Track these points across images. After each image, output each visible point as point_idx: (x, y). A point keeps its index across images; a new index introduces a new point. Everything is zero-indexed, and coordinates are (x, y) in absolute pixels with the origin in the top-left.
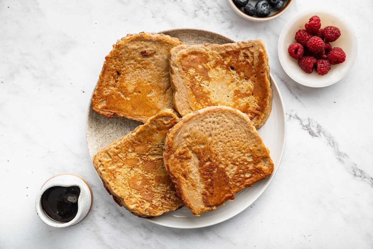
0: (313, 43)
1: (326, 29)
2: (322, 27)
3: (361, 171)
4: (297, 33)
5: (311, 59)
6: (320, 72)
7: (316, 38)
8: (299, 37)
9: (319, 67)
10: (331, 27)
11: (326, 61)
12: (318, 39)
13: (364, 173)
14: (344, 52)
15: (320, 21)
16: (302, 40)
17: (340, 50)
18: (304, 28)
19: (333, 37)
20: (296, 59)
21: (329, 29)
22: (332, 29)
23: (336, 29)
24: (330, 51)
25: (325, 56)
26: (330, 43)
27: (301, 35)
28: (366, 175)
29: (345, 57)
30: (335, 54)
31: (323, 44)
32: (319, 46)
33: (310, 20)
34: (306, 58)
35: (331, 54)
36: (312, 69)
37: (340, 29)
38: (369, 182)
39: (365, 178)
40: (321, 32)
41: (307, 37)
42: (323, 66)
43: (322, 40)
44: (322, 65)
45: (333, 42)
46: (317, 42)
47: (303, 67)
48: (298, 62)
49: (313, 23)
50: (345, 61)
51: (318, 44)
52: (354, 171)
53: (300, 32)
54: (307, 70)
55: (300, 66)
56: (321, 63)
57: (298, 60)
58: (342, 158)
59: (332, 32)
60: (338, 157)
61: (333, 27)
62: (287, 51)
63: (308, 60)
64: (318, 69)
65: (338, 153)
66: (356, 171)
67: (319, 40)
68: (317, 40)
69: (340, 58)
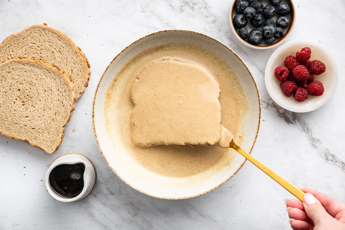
0: (299, 71)
1: (314, 62)
2: (311, 59)
3: (333, 156)
4: (287, 57)
5: (292, 85)
6: (297, 98)
7: (303, 67)
8: (288, 62)
9: (298, 94)
10: (319, 62)
11: (305, 91)
12: (305, 68)
13: (335, 158)
14: (324, 87)
15: (311, 53)
16: (289, 65)
17: (321, 85)
18: (295, 56)
19: (318, 71)
20: (280, 80)
21: (316, 62)
22: (319, 63)
23: (323, 64)
24: (311, 83)
25: (306, 86)
26: (314, 75)
27: (290, 60)
28: (337, 159)
29: (323, 91)
30: (315, 86)
31: (307, 74)
32: (303, 74)
33: (302, 49)
34: (288, 82)
35: (312, 86)
36: (291, 94)
37: (326, 66)
38: (340, 166)
39: (336, 162)
40: (308, 63)
41: (295, 64)
42: (301, 94)
43: (307, 71)
44: (301, 92)
45: (317, 75)
46: (302, 71)
47: (283, 90)
48: (281, 84)
49: (303, 53)
50: (322, 95)
51: (303, 73)
52: (326, 155)
53: (291, 57)
54: (286, 93)
55: (281, 88)
56: (301, 91)
57: (281, 82)
58: (315, 143)
59: (318, 67)
60: (312, 143)
61: (321, 62)
62: (274, 71)
63: (290, 84)
64: (296, 95)
65: (311, 139)
66: (328, 155)
67: (304, 70)
68: (303, 69)
69: (318, 91)
